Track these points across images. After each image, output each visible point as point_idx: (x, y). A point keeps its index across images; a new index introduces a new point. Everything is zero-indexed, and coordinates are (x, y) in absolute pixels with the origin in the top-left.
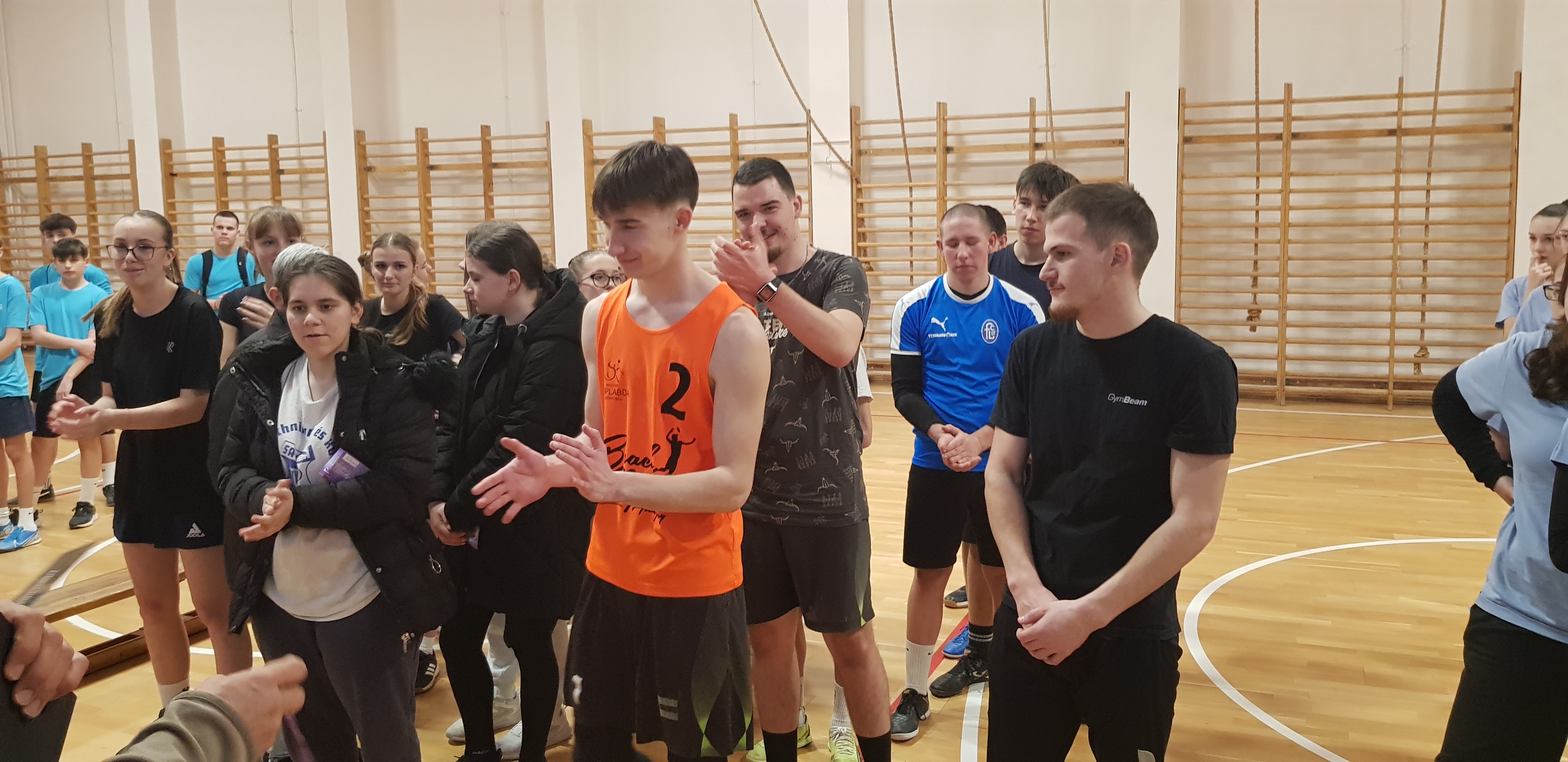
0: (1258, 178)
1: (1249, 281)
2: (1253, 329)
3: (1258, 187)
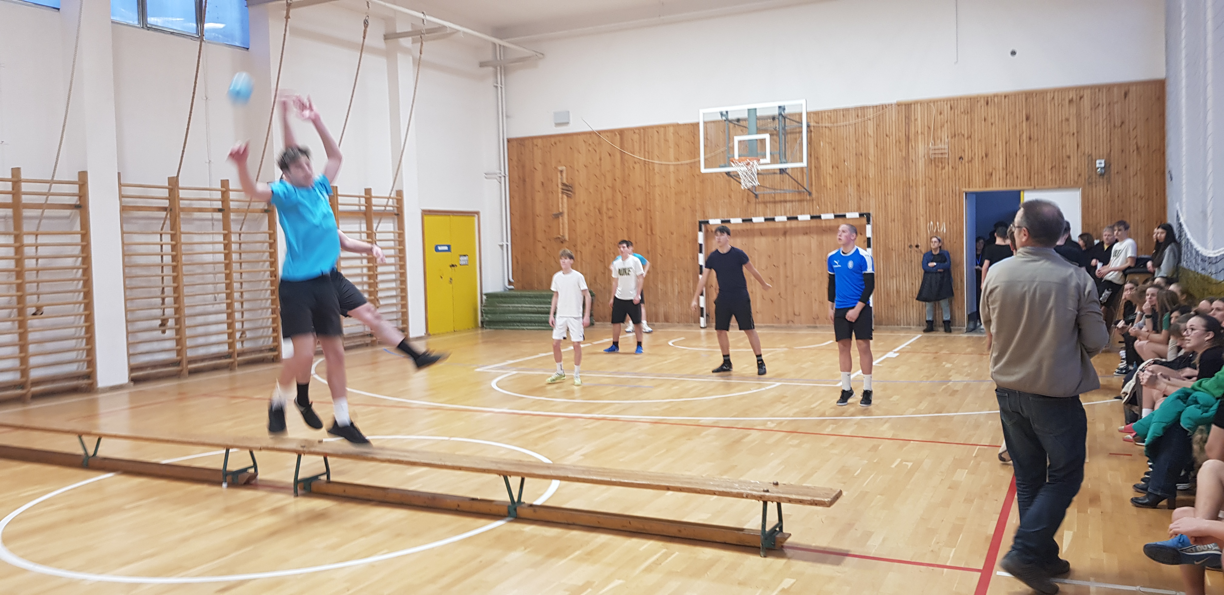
0: (161, 235)
1: (159, 301)
2: (164, 332)
3: (161, 240)
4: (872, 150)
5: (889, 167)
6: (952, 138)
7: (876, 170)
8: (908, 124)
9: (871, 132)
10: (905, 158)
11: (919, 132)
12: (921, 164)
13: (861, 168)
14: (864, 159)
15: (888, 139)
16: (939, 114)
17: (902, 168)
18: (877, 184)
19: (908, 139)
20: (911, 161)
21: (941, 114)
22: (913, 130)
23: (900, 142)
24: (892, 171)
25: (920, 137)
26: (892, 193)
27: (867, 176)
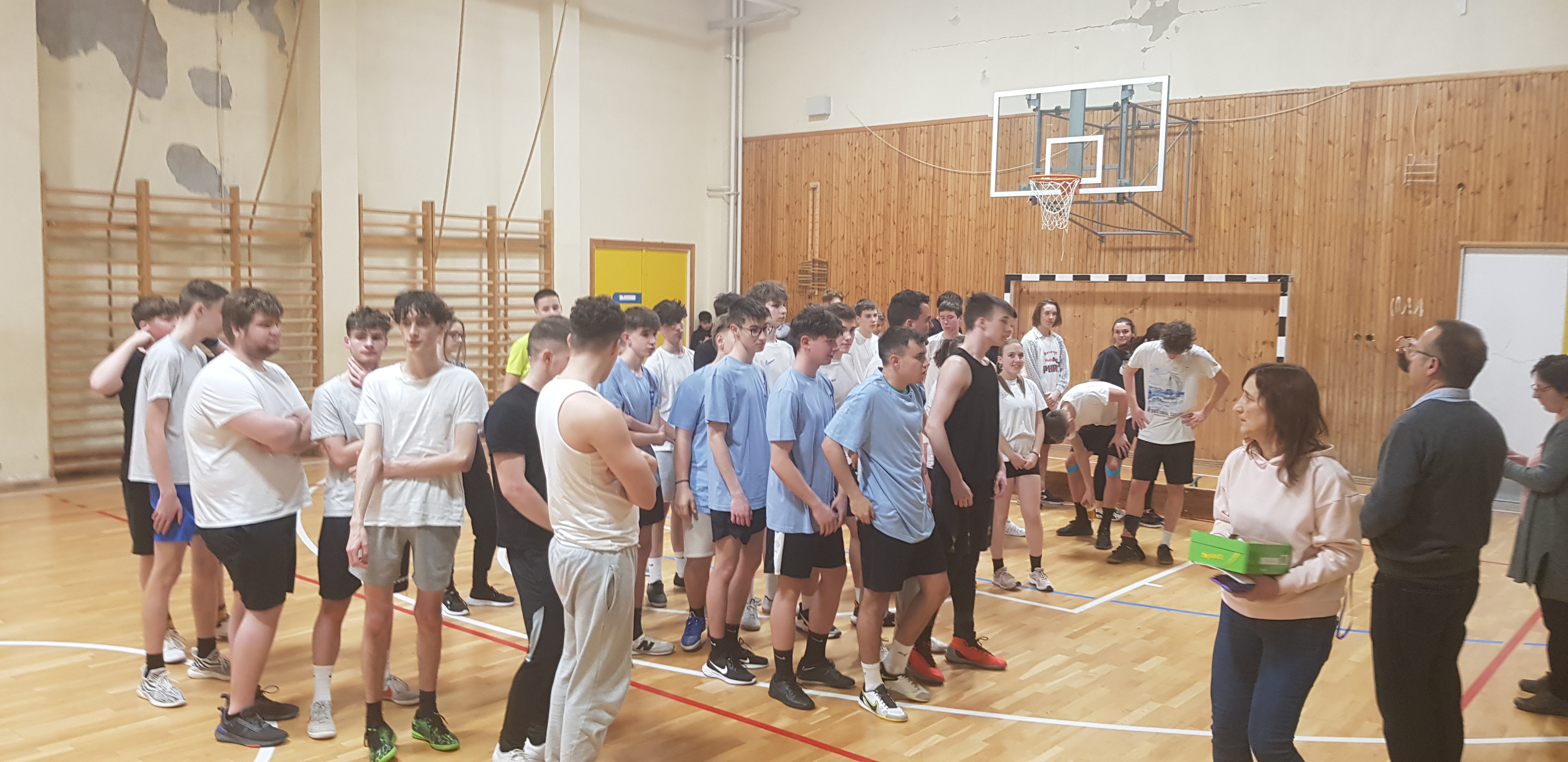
4: (1301, 168)
5: (1329, 198)
6: (1447, 149)
7: (1307, 201)
8: (1368, 123)
9: (1302, 137)
10: (1359, 182)
11: (1388, 138)
12: (1387, 193)
13: (1280, 198)
14: (1286, 181)
15: (1331, 147)
16: (1426, 107)
17: (1353, 199)
18: (1306, 226)
19: (1366, 148)
20: (1369, 188)
21: (1429, 104)
22: (1376, 133)
23: (1352, 155)
24: (1334, 204)
25: (1388, 145)
26: (1332, 244)
27: (1290, 213)
